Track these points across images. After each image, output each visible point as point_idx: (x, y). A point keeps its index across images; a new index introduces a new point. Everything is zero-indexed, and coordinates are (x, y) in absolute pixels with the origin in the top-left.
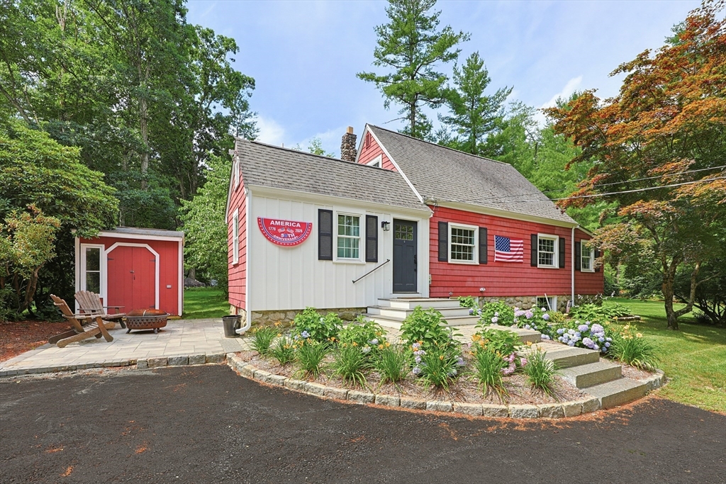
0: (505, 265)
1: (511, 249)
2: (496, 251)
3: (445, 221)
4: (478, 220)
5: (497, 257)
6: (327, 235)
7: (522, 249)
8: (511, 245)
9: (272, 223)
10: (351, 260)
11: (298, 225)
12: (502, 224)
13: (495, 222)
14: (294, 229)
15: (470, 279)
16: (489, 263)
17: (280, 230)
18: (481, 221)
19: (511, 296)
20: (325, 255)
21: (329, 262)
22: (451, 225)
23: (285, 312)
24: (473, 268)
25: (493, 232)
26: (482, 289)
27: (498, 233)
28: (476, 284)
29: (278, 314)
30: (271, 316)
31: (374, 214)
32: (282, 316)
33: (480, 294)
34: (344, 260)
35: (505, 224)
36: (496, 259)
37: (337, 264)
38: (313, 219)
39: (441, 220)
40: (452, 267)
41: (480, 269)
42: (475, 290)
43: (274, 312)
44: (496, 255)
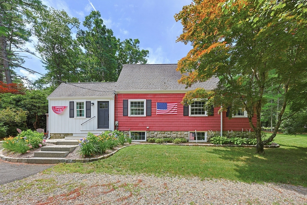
0: (163, 116)
1: (168, 108)
2: (157, 110)
3: (127, 99)
4: (146, 97)
5: (158, 113)
6: (72, 110)
7: (177, 108)
8: (168, 106)
9: (56, 107)
10: (82, 117)
11: (63, 107)
12: (162, 96)
13: (156, 97)
14: (61, 108)
15: (141, 123)
16: (152, 116)
17: (58, 109)
18: (148, 97)
19: (169, 131)
20: (72, 116)
21: (73, 118)
22: (130, 101)
23: (60, 134)
24: (143, 118)
25: (155, 101)
26: (148, 127)
27: (159, 101)
28: (145, 125)
29: (58, 134)
30: (57, 135)
31: (89, 101)
32: (59, 135)
33: (147, 130)
34: (79, 117)
35: (164, 96)
36: (157, 114)
37: (76, 119)
38: (68, 105)
39: (125, 99)
40: (130, 118)
41: (147, 118)
42: (144, 128)
43: (57, 134)
44: (157, 112)
